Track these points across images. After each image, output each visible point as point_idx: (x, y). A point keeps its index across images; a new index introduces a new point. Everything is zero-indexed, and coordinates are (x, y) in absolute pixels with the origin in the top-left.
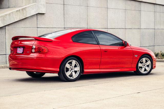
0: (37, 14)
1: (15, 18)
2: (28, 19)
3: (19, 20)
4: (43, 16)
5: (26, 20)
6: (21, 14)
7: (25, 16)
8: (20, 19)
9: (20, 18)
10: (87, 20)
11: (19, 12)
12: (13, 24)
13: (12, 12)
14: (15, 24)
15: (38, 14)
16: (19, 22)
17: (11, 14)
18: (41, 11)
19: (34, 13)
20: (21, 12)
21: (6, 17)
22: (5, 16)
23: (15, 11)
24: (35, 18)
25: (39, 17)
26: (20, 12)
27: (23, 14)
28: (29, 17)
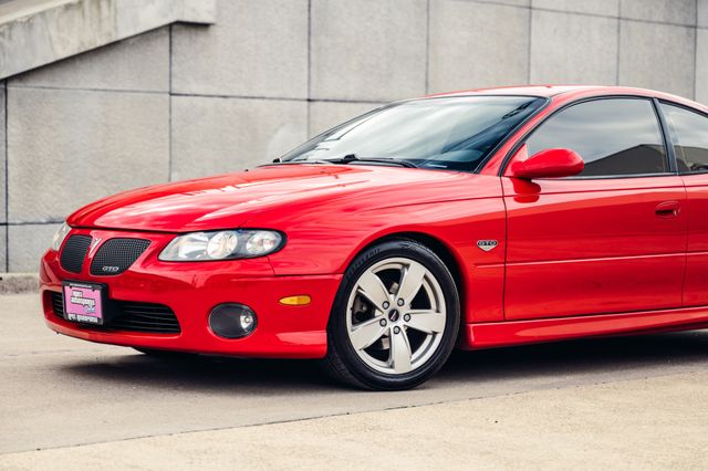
0: (170, 27)
1: (54, 39)
2: (127, 50)
3: (76, 52)
4: (201, 38)
5: (112, 54)
6: (88, 21)
7: (110, 35)
8: (83, 50)
9: (82, 44)
10: (427, 64)
11: (77, 14)
12: (48, 74)
13: (42, 14)
14: (57, 71)
15: (175, 27)
16: (78, 63)
17: (38, 20)
18: (194, 10)
19: (152, 18)
20: (87, 13)
21: (10, 38)
22: (7, 33)
23: (59, 7)
24: (161, 45)
25: (182, 40)
26: (83, 13)
27: (100, 21)
28: (131, 42)
